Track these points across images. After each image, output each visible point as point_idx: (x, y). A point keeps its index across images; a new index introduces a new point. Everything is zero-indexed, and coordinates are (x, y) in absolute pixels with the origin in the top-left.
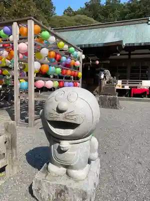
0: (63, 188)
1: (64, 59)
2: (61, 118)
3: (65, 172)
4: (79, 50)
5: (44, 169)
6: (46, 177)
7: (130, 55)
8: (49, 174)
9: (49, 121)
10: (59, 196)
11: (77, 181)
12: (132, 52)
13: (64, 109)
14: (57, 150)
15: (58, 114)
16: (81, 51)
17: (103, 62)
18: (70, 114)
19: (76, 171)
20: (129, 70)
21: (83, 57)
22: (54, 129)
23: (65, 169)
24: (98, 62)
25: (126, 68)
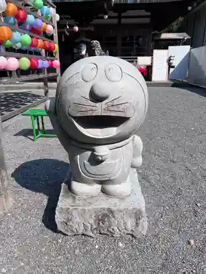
0: (106, 212)
1: (30, 18)
2: (99, 109)
3: (100, 190)
4: (51, 6)
5: (65, 192)
6: (74, 202)
7: (120, 18)
8: (77, 197)
9: (75, 118)
10: (101, 224)
11: (122, 198)
12: (123, 14)
13: (104, 95)
14: (88, 161)
15: (93, 104)
16: (54, 7)
17: (84, 29)
18: (115, 102)
19: (118, 185)
20: (119, 42)
21: (57, 17)
22: (85, 130)
23: (100, 186)
24: (77, 28)
25: (114, 38)
